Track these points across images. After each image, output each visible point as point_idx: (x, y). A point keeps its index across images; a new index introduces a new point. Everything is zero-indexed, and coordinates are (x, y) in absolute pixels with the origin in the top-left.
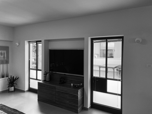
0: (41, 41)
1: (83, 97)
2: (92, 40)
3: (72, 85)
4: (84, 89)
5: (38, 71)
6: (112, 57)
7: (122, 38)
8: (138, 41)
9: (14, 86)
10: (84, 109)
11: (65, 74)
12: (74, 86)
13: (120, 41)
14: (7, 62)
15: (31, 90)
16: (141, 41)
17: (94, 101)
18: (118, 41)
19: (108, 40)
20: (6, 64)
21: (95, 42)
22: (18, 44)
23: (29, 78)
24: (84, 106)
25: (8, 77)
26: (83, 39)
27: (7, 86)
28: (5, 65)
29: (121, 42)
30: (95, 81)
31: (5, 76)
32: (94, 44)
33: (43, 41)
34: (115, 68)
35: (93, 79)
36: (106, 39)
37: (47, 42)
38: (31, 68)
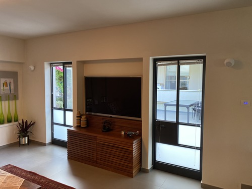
0: (71, 63)
1: (141, 152)
2: (155, 61)
3: (123, 133)
4: (141, 139)
5: (66, 112)
6: (186, 89)
7: (204, 58)
8: (229, 64)
9: (28, 136)
10: (143, 171)
11: (111, 117)
13: (199, 63)
14: (15, 97)
15: (56, 142)
16: (233, 64)
17: (158, 159)
18: (197, 63)
19: (181, 62)
20: (14, 101)
21: (159, 65)
22: (32, 68)
23: (53, 123)
24: (142, 167)
25: (17, 121)
26: (141, 60)
27: (17, 136)
28: (12, 103)
29: (201, 65)
30: (159, 126)
31: (13, 120)
32: (159, 68)
33: (74, 63)
34: (191, 106)
35: (156, 124)
36: (178, 60)
37: (82, 64)
38: (55, 106)
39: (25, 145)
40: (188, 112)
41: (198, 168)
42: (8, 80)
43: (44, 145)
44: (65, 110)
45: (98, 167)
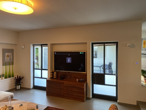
0: (47, 45)
1: (87, 89)
2: (93, 44)
3: (77, 80)
5: (43, 70)
9: (20, 85)
10: (88, 99)
11: (69, 72)
12: (79, 81)
13: (114, 45)
14: (12, 63)
17: (95, 92)
18: (113, 45)
19: (105, 44)
20: (12, 66)
21: (95, 46)
22: (23, 47)
23: (34, 77)
24: (87, 97)
25: (13, 77)
30: (95, 76)
31: (11, 76)
33: (49, 45)
35: (94, 75)
36: (104, 44)
37: (52, 45)
38: (35, 68)
39: (19, 90)
40: (100, 70)
41: (115, 95)
42: (9, 54)
43: (30, 89)
44: (42, 69)
45: (65, 98)
